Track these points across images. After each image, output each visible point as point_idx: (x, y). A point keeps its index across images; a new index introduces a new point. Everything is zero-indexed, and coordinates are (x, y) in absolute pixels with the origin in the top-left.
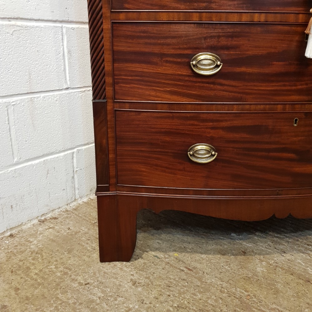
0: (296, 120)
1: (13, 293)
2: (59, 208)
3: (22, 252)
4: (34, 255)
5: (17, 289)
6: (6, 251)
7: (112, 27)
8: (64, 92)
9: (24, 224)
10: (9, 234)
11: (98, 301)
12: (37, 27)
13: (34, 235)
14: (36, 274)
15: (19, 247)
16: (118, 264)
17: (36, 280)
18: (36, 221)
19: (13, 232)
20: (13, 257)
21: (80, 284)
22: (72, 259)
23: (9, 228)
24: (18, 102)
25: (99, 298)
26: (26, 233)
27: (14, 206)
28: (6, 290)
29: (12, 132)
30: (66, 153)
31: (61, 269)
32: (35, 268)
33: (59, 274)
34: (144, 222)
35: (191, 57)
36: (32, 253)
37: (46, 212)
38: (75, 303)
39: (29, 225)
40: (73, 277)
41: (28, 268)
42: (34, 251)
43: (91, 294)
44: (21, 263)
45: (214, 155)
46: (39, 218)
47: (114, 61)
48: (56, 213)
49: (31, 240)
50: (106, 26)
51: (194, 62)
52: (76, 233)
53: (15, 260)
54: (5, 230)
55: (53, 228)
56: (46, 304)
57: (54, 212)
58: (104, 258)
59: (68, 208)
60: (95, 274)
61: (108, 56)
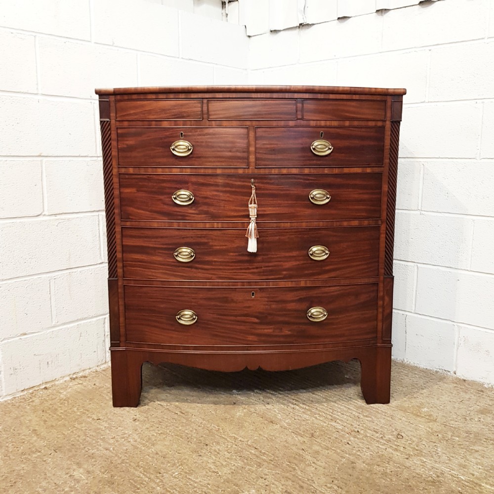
0: (253, 293)
1: (42, 423)
2: (90, 369)
3: (53, 399)
4: (62, 401)
5: (45, 421)
6: (40, 398)
7: (122, 230)
8: (98, 266)
9: (57, 379)
10: (43, 387)
11: (104, 429)
12: (77, 218)
13: (65, 388)
14: (61, 413)
15: (51, 396)
16: (127, 408)
17: (60, 416)
18: (68, 378)
19: (47, 386)
20: (45, 402)
21: (93, 419)
22: (91, 405)
23: (44, 382)
24: (59, 276)
25: (105, 427)
26: (59, 387)
27: (50, 363)
28: (37, 421)
29: (52, 301)
30: (98, 318)
31: (82, 410)
32: (61, 409)
33: (79, 413)
35: (174, 250)
36: (61, 400)
37: (78, 371)
38: (86, 430)
39: (61, 381)
40: (89, 415)
41: (56, 409)
42: (62, 399)
43: (100, 425)
44: (51, 406)
45: (195, 318)
46: (71, 376)
47: (123, 252)
48: (87, 373)
49: (62, 391)
50: (118, 229)
51: (176, 254)
52: (100, 388)
53: (47, 404)
54: (41, 383)
55: (82, 384)
56: (65, 430)
57: (85, 372)
58: (115, 405)
59: (98, 369)
60: (107, 414)
61: (119, 248)
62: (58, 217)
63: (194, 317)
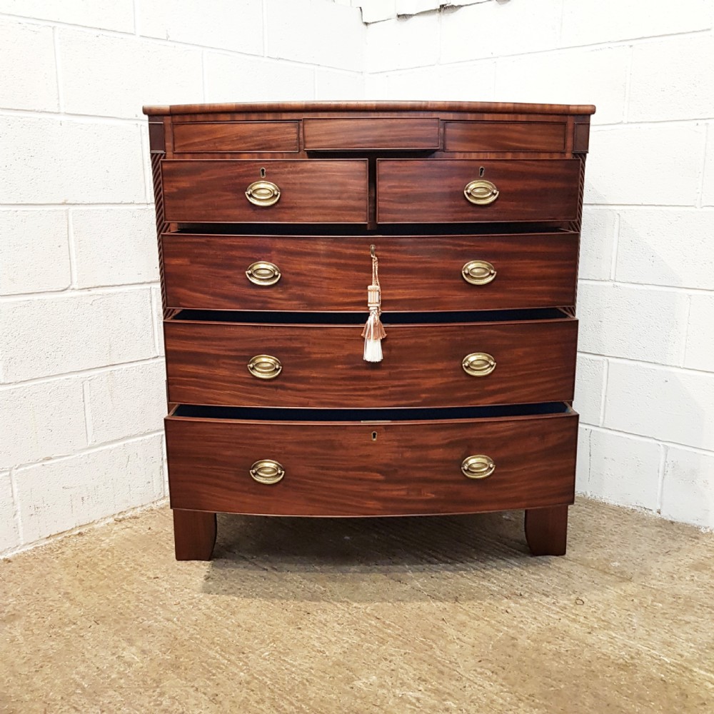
1: (77, 583)
2: (142, 506)
3: (91, 550)
4: (103, 553)
5: (81, 581)
6: (73, 549)
8: (151, 361)
9: (96, 522)
10: (78, 532)
11: (164, 591)
13: (108, 534)
14: (103, 569)
15: (87, 545)
16: (196, 562)
17: (103, 574)
18: (111, 520)
19: (83, 530)
20: (80, 554)
21: (149, 578)
22: (146, 557)
23: (78, 525)
24: (96, 376)
25: (165, 589)
26: (99, 532)
27: (85, 499)
28: (70, 581)
29: (87, 411)
30: (152, 435)
31: (133, 565)
32: (103, 564)
33: (128, 570)
34: (243, 524)
36: (102, 551)
37: (125, 510)
38: (139, 592)
39: (102, 524)
40: (143, 572)
41: (96, 564)
42: (104, 549)
43: (158, 585)
44: (88, 560)
46: (116, 517)
48: (138, 512)
49: (103, 539)
52: (157, 533)
53: (82, 556)
54: (74, 526)
55: (131, 528)
56: (109, 592)
57: (135, 511)
58: (179, 558)
59: (154, 507)
60: (167, 570)
62: (93, 291)
63: (279, 472)
